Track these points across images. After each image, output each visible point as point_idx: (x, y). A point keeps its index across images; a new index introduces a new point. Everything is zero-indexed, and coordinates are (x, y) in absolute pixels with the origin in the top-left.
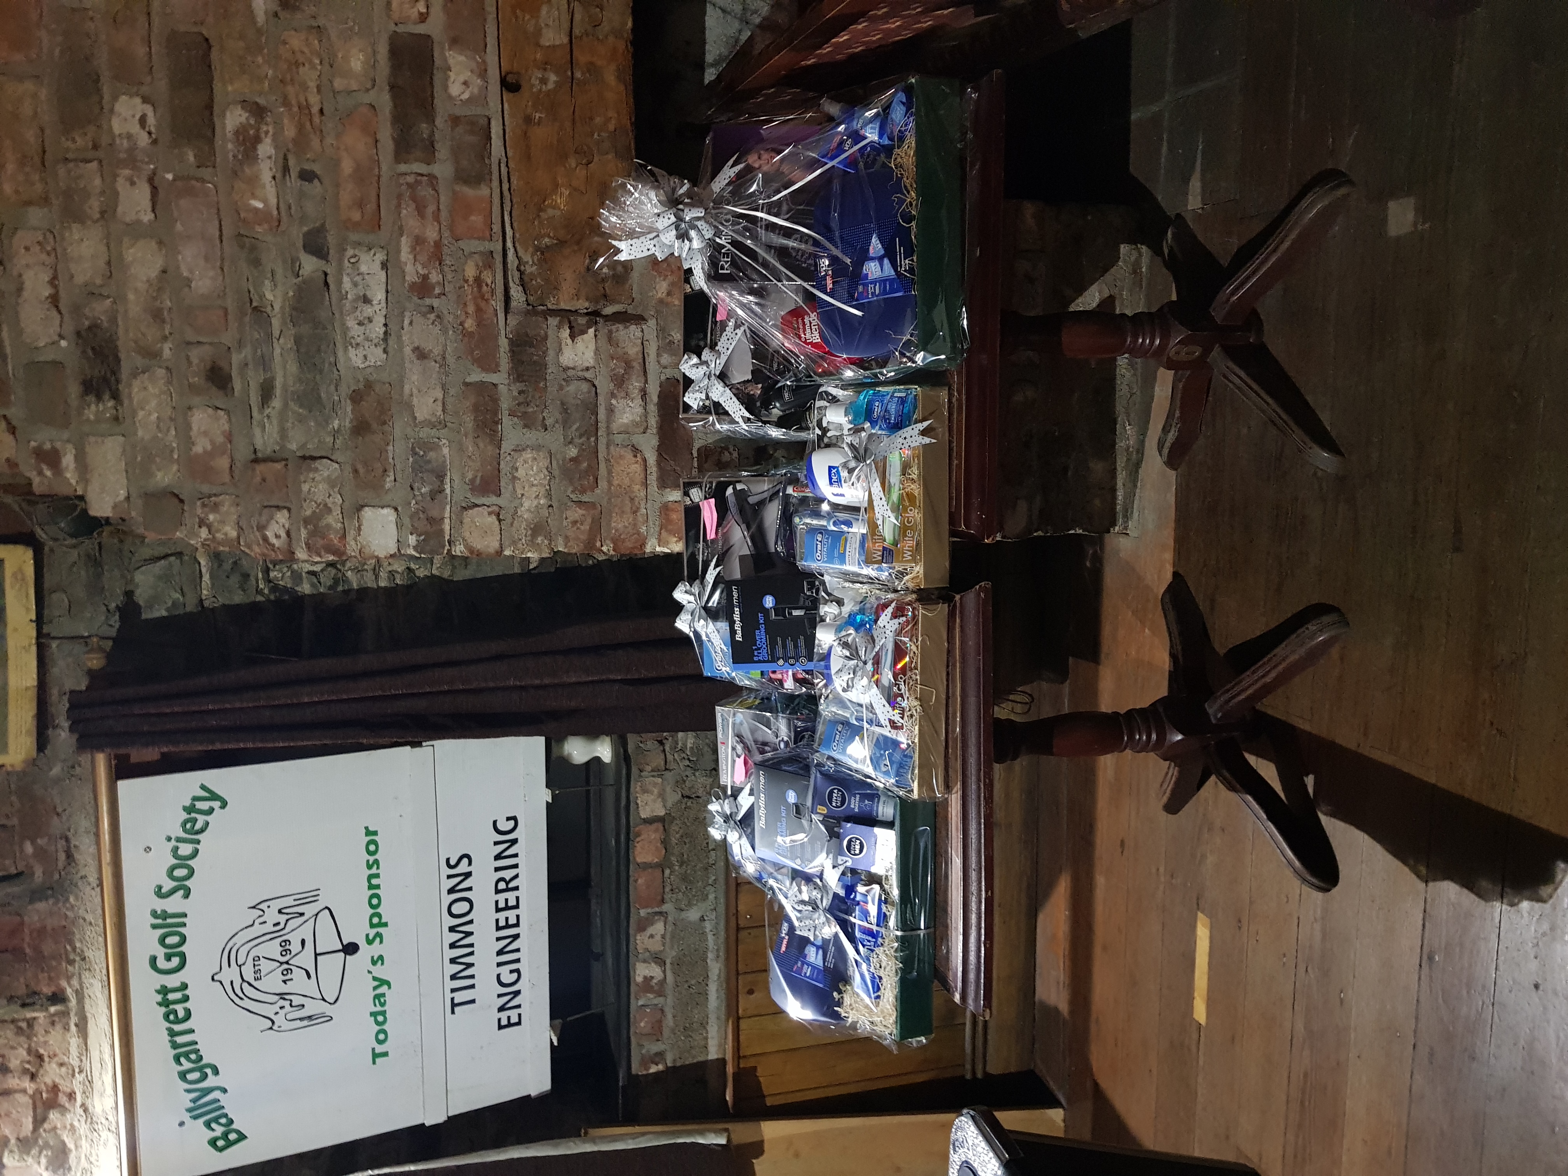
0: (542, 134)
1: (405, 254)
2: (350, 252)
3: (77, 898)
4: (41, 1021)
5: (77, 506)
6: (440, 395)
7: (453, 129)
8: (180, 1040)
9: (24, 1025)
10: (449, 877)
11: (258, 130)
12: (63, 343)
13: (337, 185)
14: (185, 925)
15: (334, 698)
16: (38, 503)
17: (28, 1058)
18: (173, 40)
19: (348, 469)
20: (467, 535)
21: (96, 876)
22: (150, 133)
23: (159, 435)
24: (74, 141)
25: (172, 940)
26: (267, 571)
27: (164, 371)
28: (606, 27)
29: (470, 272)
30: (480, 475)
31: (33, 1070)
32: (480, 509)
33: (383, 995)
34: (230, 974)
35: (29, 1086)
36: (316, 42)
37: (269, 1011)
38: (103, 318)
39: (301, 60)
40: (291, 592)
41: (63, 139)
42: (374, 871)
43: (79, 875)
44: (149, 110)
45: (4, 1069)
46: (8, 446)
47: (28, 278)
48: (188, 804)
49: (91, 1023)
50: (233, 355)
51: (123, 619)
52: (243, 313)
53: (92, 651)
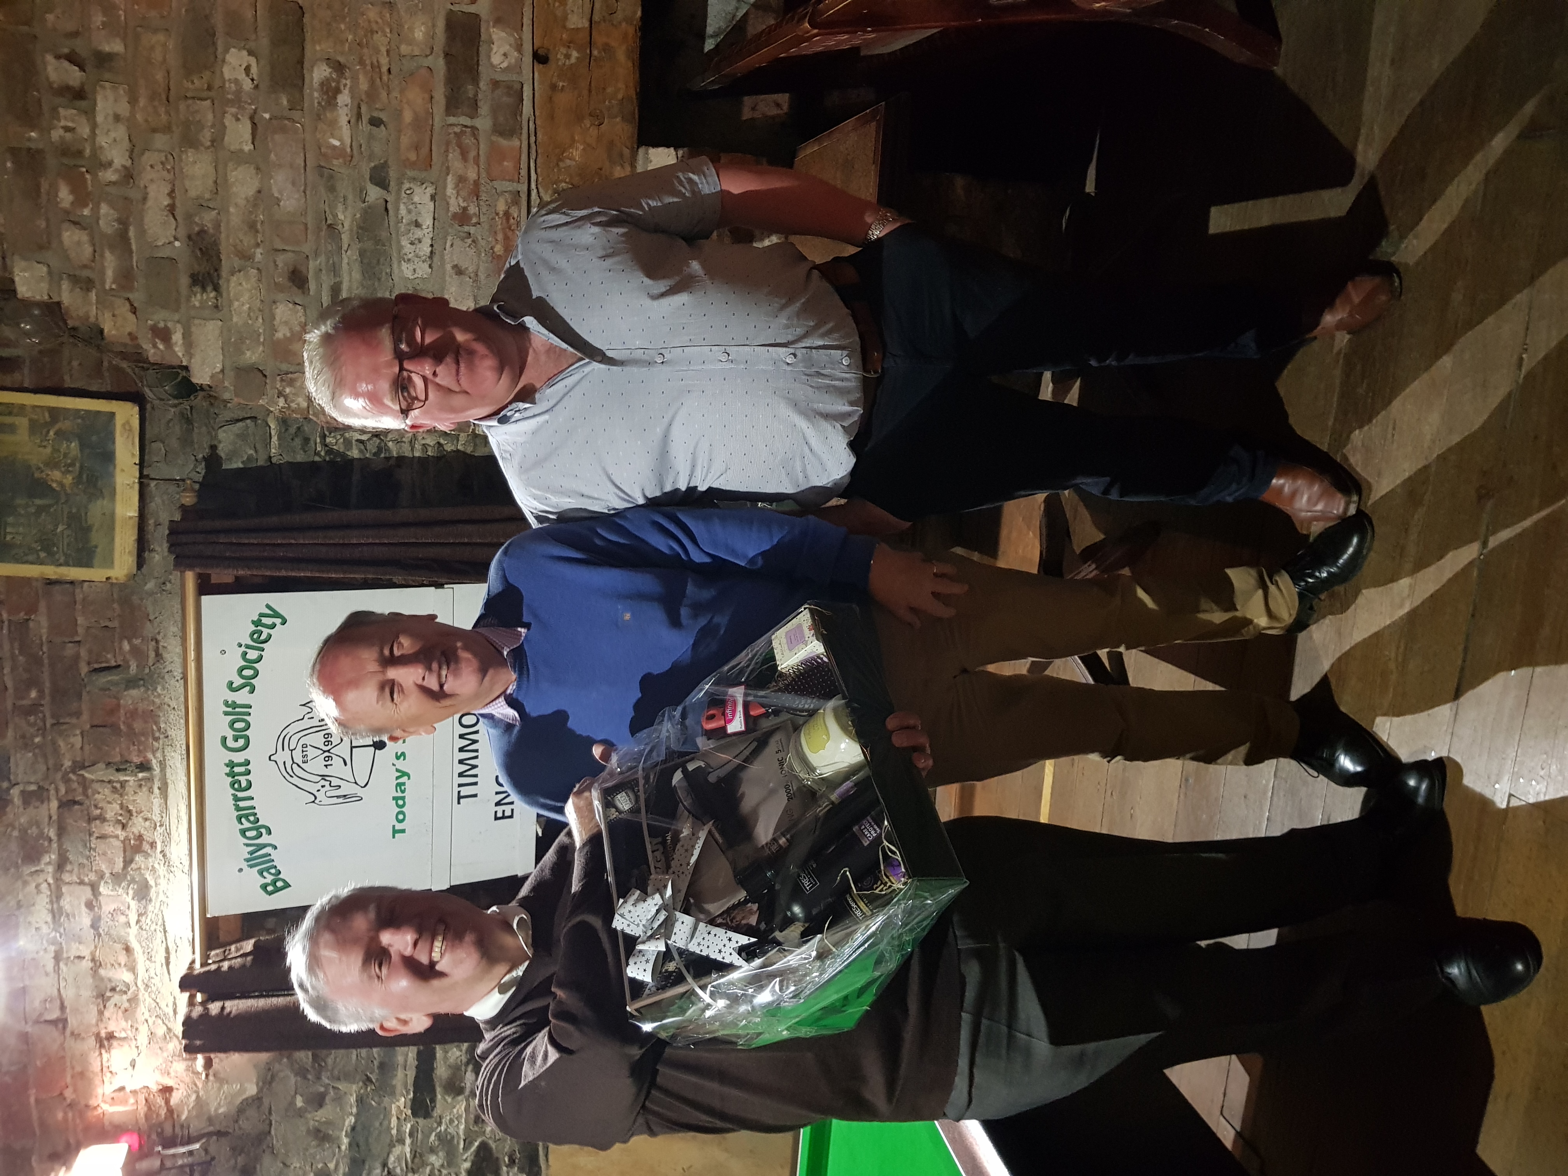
0: (564, 99)
1: (450, 191)
2: (407, 185)
3: (164, 688)
4: (131, 783)
5: (178, 374)
7: (493, 91)
8: (242, 804)
9: (118, 785)
11: (338, 82)
12: (177, 244)
13: (400, 131)
14: (249, 714)
15: (377, 541)
16: (148, 369)
17: (121, 812)
18: (274, 6)
21: (180, 671)
22: (252, 80)
23: (250, 322)
24: (193, 82)
25: (239, 725)
26: (324, 437)
27: (256, 271)
28: (619, 15)
29: (501, 207)
31: (124, 821)
33: (404, 784)
34: (283, 756)
35: (122, 834)
36: (388, 15)
37: (313, 788)
38: (209, 225)
39: (375, 27)
40: (343, 455)
41: (185, 81)
43: (166, 670)
44: (253, 61)
45: (102, 819)
46: (130, 323)
47: (152, 190)
48: (255, 619)
49: (171, 787)
50: (311, 262)
51: (207, 467)
52: (319, 229)
53: (184, 491)
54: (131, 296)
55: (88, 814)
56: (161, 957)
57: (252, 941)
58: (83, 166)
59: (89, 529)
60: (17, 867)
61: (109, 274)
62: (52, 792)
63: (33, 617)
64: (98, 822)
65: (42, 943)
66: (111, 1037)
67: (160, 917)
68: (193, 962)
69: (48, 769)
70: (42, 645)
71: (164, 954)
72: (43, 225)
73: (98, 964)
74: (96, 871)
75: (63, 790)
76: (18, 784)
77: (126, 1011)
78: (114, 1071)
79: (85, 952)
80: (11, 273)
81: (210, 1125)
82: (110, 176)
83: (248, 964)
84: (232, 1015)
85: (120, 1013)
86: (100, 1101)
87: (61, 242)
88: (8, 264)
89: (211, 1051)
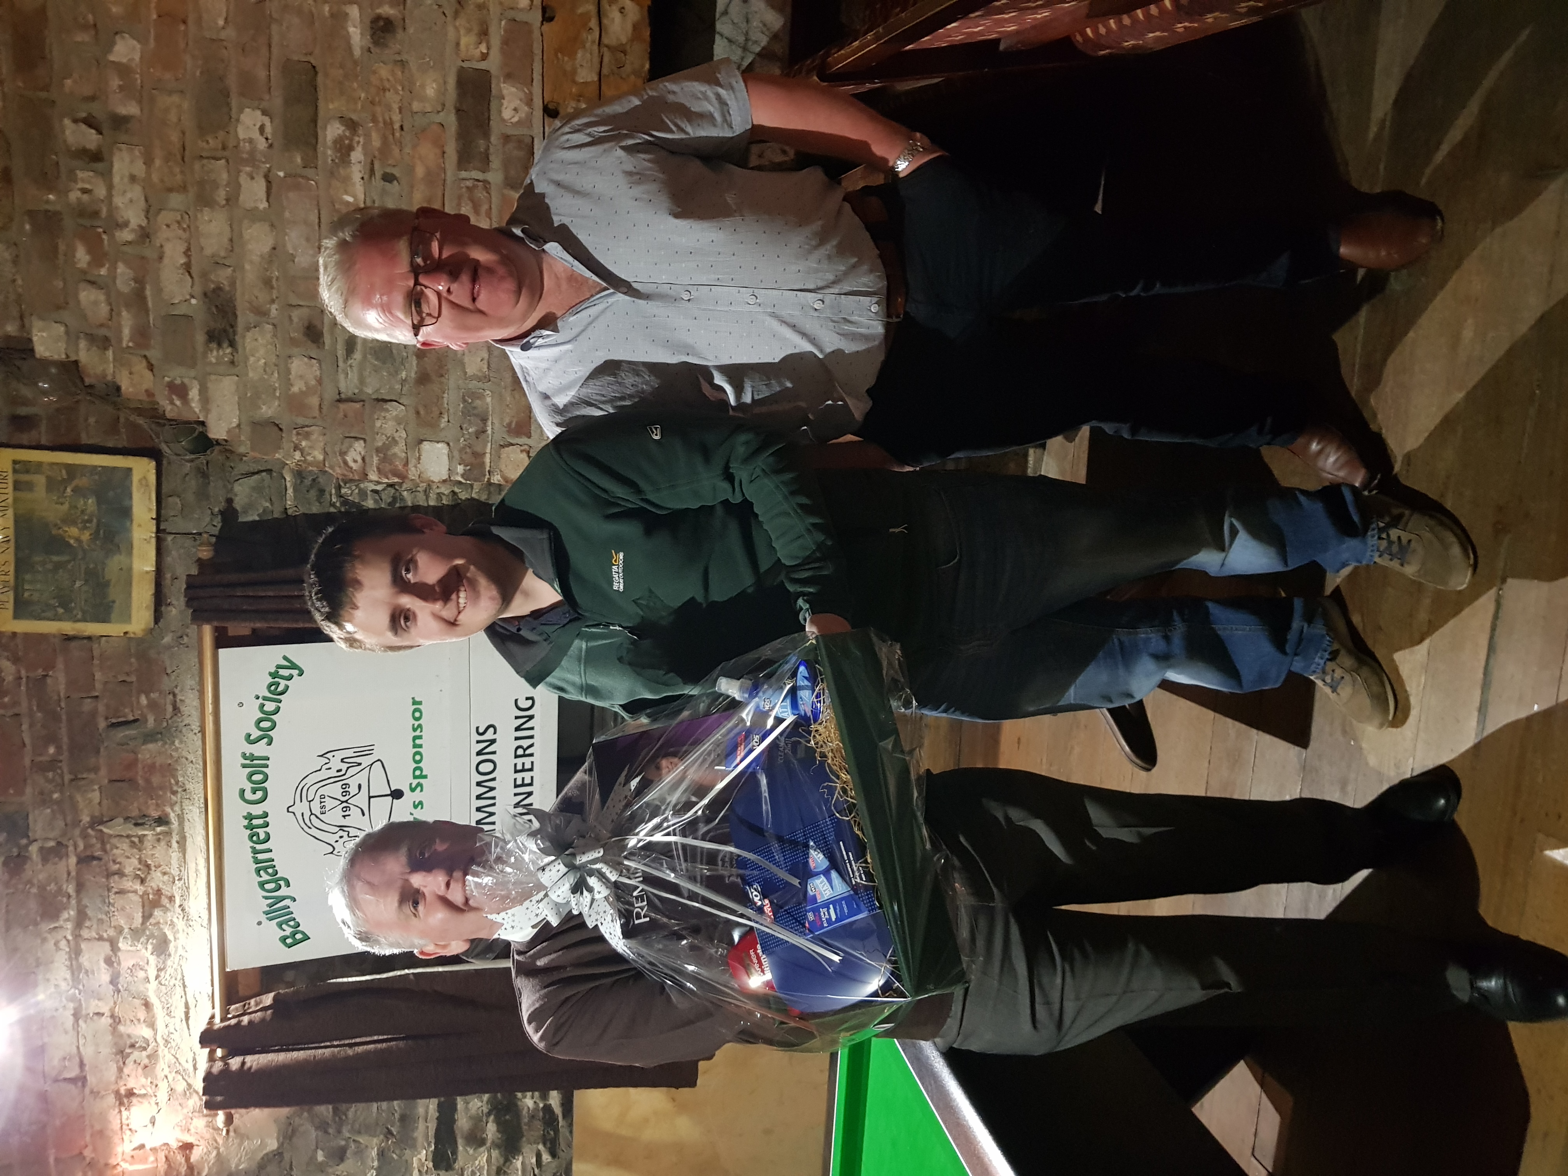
3: (181, 742)
4: (149, 838)
5: (195, 429)
6: (486, 356)
7: (504, 145)
8: (260, 856)
9: (136, 840)
10: (478, 742)
11: (351, 140)
12: (194, 301)
13: (412, 187)
14: (267, 766)
16: (164, 425)
18: (287, 67)
19: (412, 412)
20: (503, 468)
21: (198, 724)
22: (267, 139)
23: (266, 377)
24: (208, 142)
25: (257, 777)
26: (339, 488)
27: (271, 327)
28: (628, 68)
30: (515, 421)
31: (143, 876)
32: (514, 447)
34: (301, 808)
35: (140, 889)
36: (400, 73)
37: (331, 839)
38: (225, 283)
39: (387, 86)
40: (358, 506)
41: (200, 141)
42: (418, 733)
43: (184, 724)
44: (267, 120)
45: (120, 874)
46: (147, 380)
47: (168, 249)
48: (273, 671)
49: (189, 841)
51: (224, 520)
53: (201, 545)
54: (147, 353)
55: (107, 870)
56: (180, 1012)
57: (272, 995)
58: (101, 227)
59: (107, 584)
61: (126, 332)
62: (71, 848)
63: (51, 673)
64: (116, 877)
65: (61, 1001)
66: (130, 1094)
67: (179, 971)
68: (213, 1017)
69: (66, 825)
70: (60, 700)
71: (184, 1010)
72: (60, 285)
73: (117, 1020)
74: (115, 927)
75: (81, 846)
76: (35, 840)
77: (146, 1067)
78: (133, 1128)
79: (105, 1009)
80: (30, 332)
82: (126, 235)
83: (268, 1018)
84: (253, 1070)
85: (140, 1070)
86: (119, 1159)
87: (78, 302)
88: (27, 325)
89: (232, 1107)
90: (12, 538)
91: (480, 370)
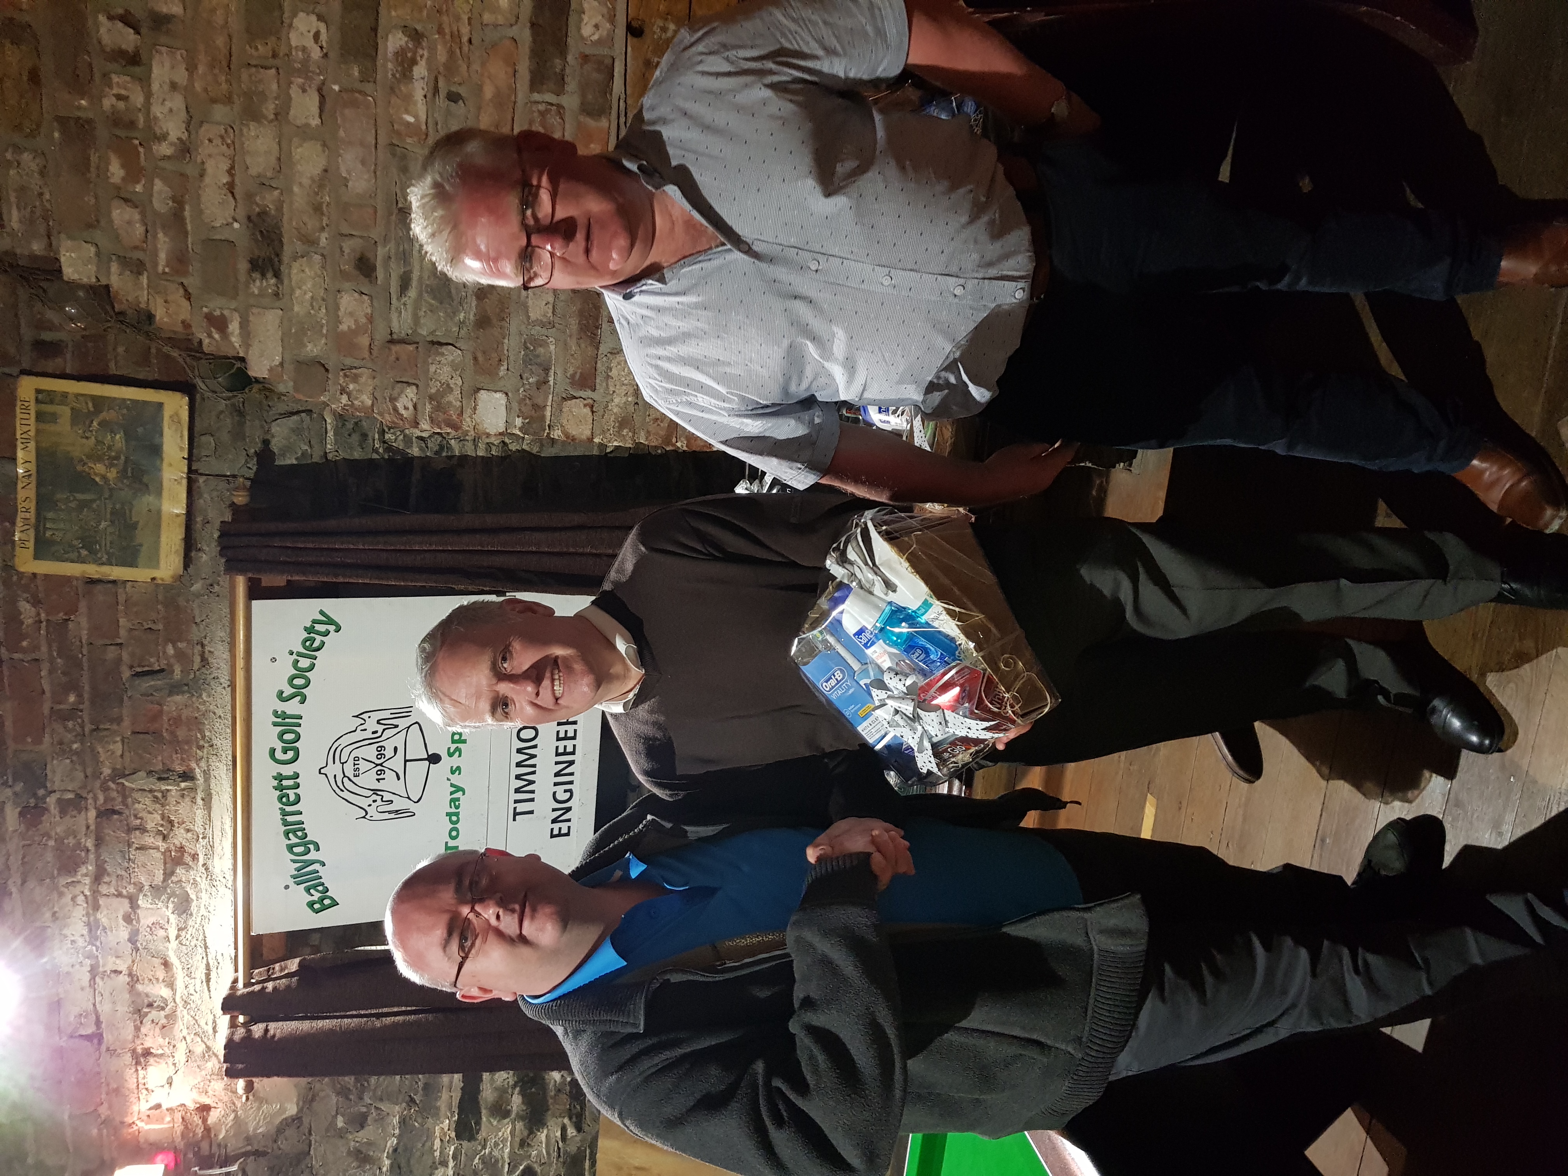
3: (209, 695)
4: (173, 793)
5: (233, 365)
6: (552, 299)
7: (582, 65)
8: (290, 819)
9: (159, 795)
11: (415, 53)
12: (236, 225)
13: (479, 108)
14: (300, 725)
15: (440, 548)
17: (162, 822)
19: (469, 357)
20: (565, 422)
21: (227, 678)
22: (321, 47)
23: (312, 312)
24: (257, 49)
25: (289, 737)
26: (382, 433)
27: (319, 257)
30: (580, 371)
31: (165, 832)
32: (577, 401)
33: (458, 799)
34: (334, 769)
35: (163, 846)
37: (364, 803)
38: (271, 206)
40: (403, 453)
41: (248, 47)
43: (212, 676)
44: (322, 27)
45: (143, 830)
46: (183, 310)
47: (210, 166)
48: (308, 626)
49: (215, 798)
50: (379, 249)
51: (260, 463)
52: (390, 214)
53: (237, 489)
54: (185, 280)
55: (128, 825)
56: (201, 974)
57: (297, 960)
58: (137, 139)
59: (134, 526)
60: (53, 878)
61: (162, 256)
63: (72, 617)
64: (137, 832)
65: (78, 957)
66: (147, 1053)
67: (201, 932)
69: (86, 777)
70: (81, 647)
71: (204, 971)
72: (93, 201)
73: (135, 979)
74: (134, 884)
75: (101, 798)
76: (55, 791)
77: (164, 1027)
78: (150, 1088)
79: (123, 967)
80: (57, 252)
81: (248, 1145)
83: (294, 985)
84: (276, 1038)
85: (157, 1030)
86: (135, 1119)
87: (111, 221)
88: (54, 243)
89: (254, 1076)
90: (34, 471)
91: (545, 315)
